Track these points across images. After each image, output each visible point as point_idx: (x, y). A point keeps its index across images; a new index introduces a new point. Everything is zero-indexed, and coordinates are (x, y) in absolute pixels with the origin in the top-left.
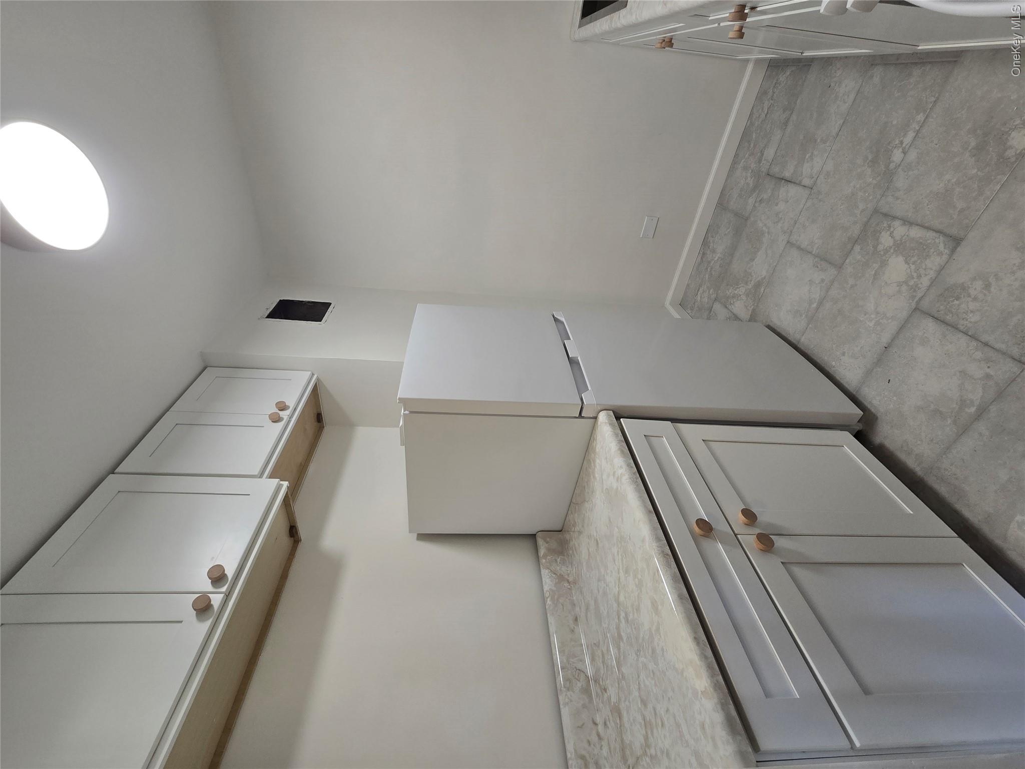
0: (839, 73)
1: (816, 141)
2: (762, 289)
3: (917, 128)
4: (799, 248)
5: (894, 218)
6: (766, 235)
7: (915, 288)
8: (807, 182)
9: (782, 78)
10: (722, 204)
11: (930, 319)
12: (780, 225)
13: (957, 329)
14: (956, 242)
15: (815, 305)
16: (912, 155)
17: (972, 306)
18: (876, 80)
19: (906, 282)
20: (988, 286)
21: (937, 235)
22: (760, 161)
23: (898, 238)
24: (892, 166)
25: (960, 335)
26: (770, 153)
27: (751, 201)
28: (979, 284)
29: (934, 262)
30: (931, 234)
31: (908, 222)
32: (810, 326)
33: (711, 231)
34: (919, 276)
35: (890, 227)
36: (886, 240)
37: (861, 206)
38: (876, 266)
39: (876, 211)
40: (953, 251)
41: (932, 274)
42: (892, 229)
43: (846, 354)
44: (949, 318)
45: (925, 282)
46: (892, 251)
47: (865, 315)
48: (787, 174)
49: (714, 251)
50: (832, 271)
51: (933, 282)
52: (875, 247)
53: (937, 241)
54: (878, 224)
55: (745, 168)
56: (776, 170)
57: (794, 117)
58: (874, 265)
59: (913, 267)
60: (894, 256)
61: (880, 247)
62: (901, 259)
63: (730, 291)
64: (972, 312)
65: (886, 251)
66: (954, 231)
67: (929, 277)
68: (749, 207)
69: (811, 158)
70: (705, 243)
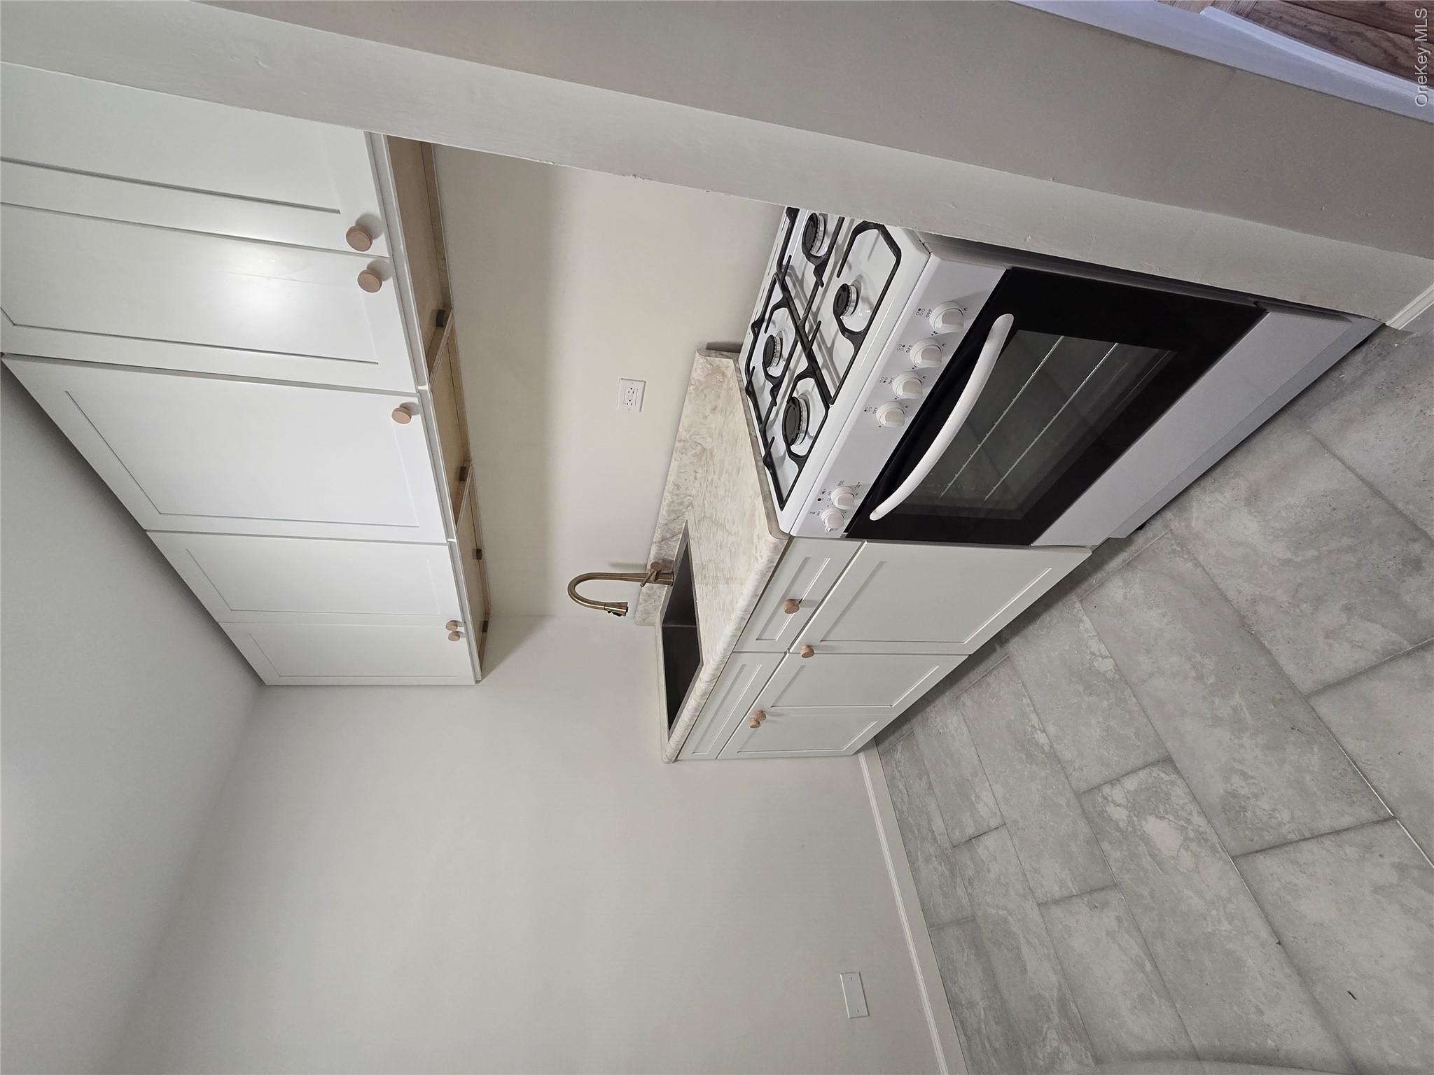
0: (938, 719)
1: (968, 780)
2: (1073, 1007)
3: (1032, 709)
4: (1056, 902)
5: (1099, 787)
6: (1009, 917)
7: (1201, 838)
8: (994, 822)
9: (898, 756)
10: (934, 926)
11: (1260, 857)
12: (1012, 892)
13: (1291, 843)
14: (1167, 761)
15: (1148, 967)
16: (1052, 729)
17: (1265, 804)
18: (969, 703)
19: (1187, 839)
20: (1244, 775)
21: (1147, 771)
22: (935, 840)
23: (1124, 802)
24: (1047, 748)
25: (1304, 846)
26: (938, 824)
27: (961, 892)
28: (1237, 781)
29: (1179, 794)
30: (1142, 774)
31: (1114, 781)
32: (1178, 1006)
33: (947, 974)
34: (1188, 821)
35: (1105, 798)
36: (1119, 814)
37: (1062, 802)
38: (1142, 848)
39: (1078, 795)
40: (1175, 768)
41: (1192, 807)
42: (1110, 799)
43: (1263, 1008)
44: (1269, 837)
45: (1198, 820)
46: (1135, 819)
47: (1205, 919)
48: (971, 831)
49: (972, 1005)
50: (1113, 897)
51: (1203, 813)
52: (1118, 829)
53: (1154, 775)
54: (1094, 807)
55: (927, 860)
56: (957, 835)
57: (932, 776)
58: (1140, 848)
59: (1171, 818)
60: (1144, 823)
61: (1122, 825)
62: (1152, 819)
63: (1041, 1056)
64: (1274, 810)
65: (1131, 823)
66: (1154, 755)
67: (1195, 813)
68: (965, 901)
69: (978, 797)
70: (953, 1003)
